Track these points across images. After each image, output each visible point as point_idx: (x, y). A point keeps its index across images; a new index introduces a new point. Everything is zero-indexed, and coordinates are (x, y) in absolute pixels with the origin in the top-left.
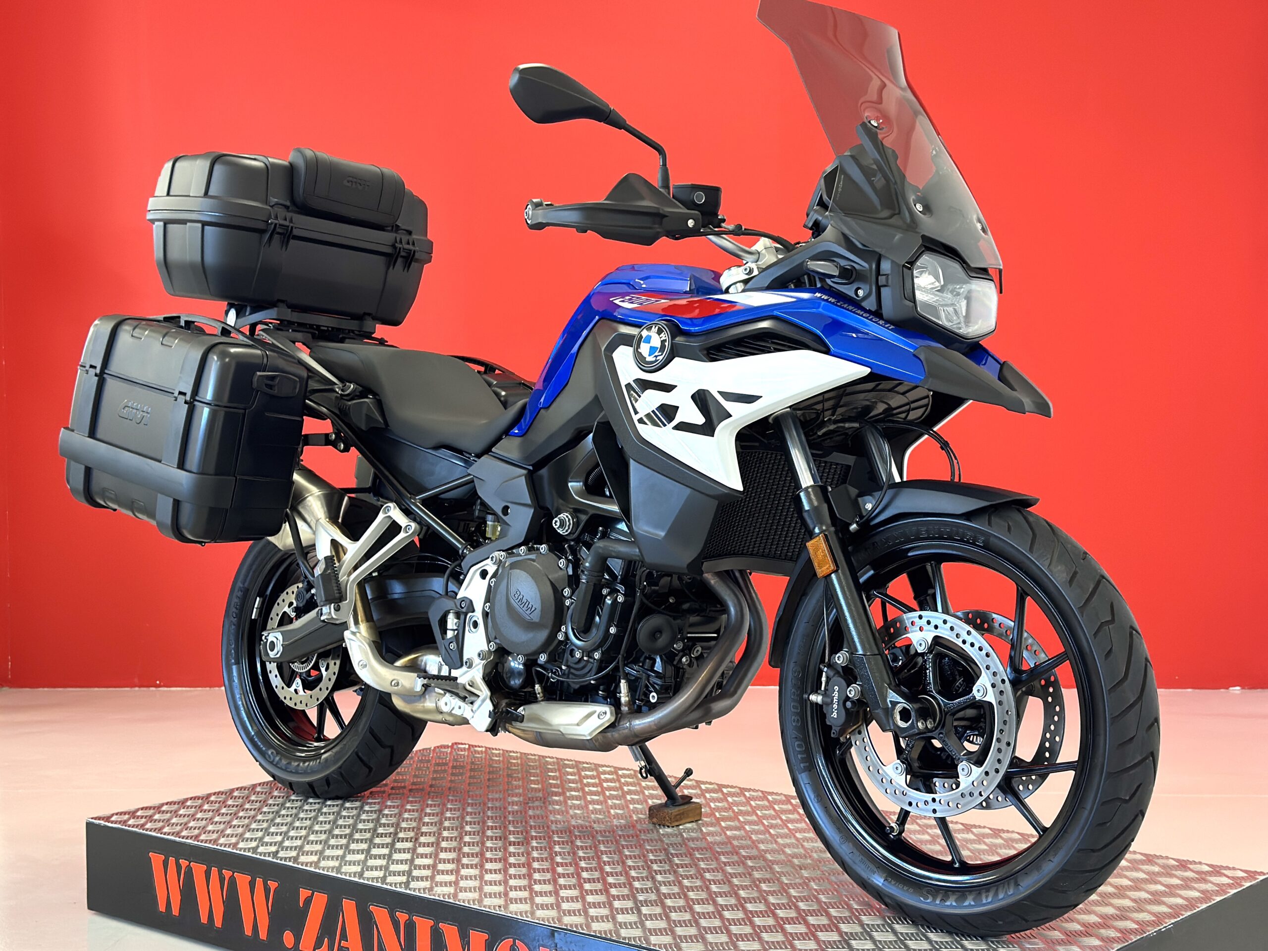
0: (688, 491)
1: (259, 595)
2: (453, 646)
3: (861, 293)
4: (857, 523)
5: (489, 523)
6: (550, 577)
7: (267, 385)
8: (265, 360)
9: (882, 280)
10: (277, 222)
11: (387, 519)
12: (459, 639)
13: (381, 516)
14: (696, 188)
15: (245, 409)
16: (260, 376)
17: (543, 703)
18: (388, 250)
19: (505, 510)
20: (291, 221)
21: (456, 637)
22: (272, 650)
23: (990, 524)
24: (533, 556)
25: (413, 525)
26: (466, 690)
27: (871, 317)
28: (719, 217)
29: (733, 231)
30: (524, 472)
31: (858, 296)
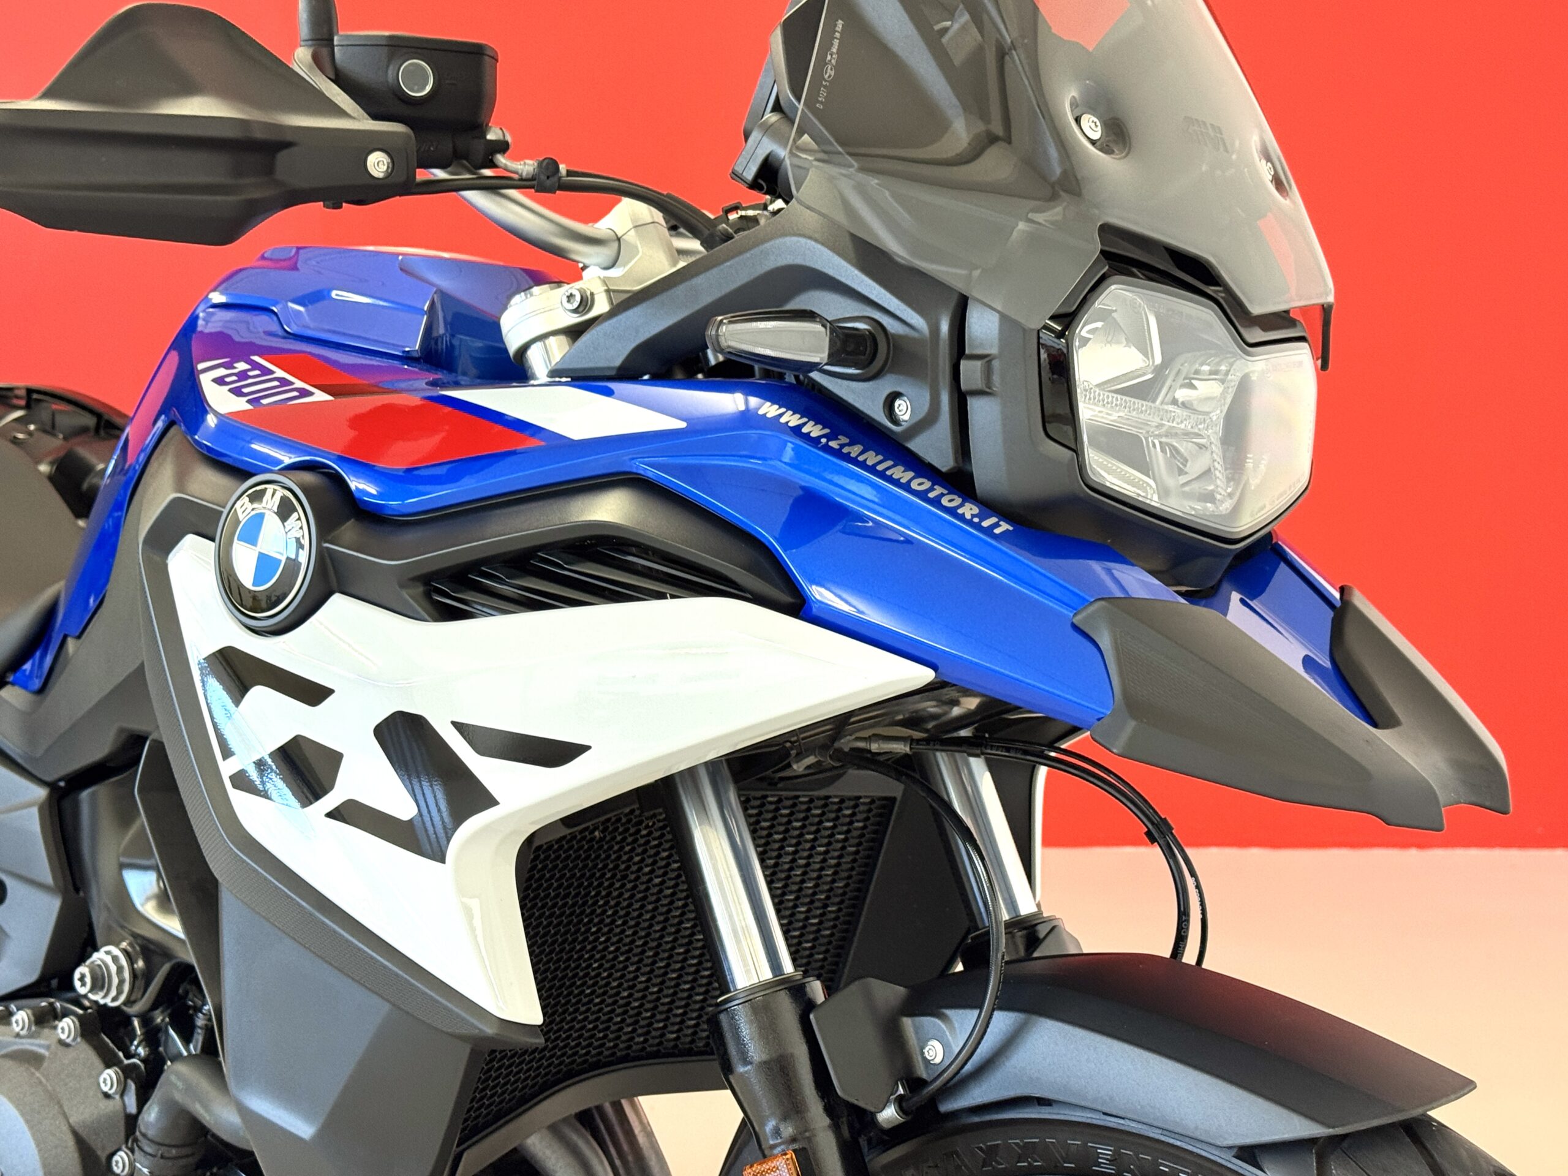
3: (902, 408)
4: (900, 1101)
6: (73, 1121)
9: (971, 373)
14: (400, 48)
24: (40, 1046)
27: (938, 490)
28: (490, 136)
29: (533, 179)
30: (41, 793)
31: (895, 420)
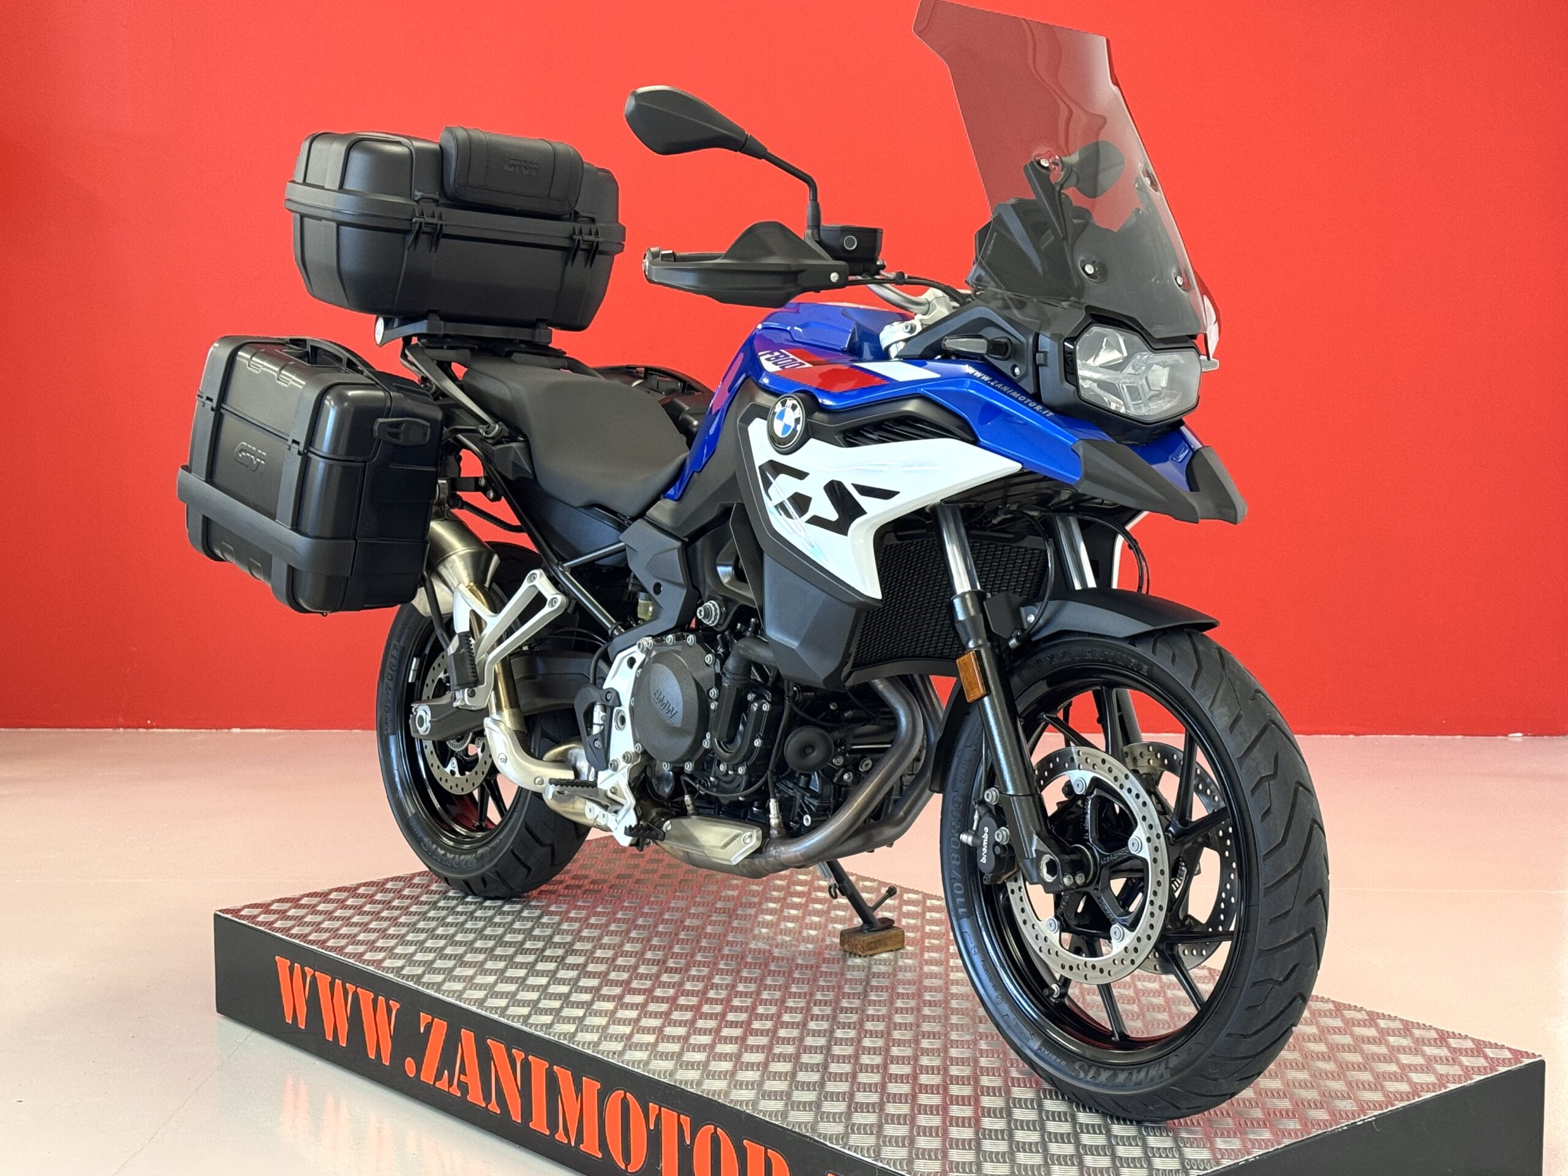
0: (824, 595)
1: (415, 656)
2: (598, 744)
3: (1017, 370)
4: (1017, 637)
5: (640, 601)
6: (694, 675)
7: (389, 434)
8: (388, 404)
9: (1040, 358)
10: (422, 220)
11: (533, 589)
12: (606, 736)
13: (526, 585)
14: (846, 231)
15: (365, 462)
16: (382, 423)
17: (694, 817)
18: (565, 243)
19: (657, 588)
20: (440, 217)
21: (602, 733)
22: (421, 725)
23: (1154, 652)
24: (679, 648)
25: (560, 598)
26: (607, 797)
27: (1029, 400)
28: (878, 263)
29: (894, 280)
30: (678, 544)
31: (1014, 374)
